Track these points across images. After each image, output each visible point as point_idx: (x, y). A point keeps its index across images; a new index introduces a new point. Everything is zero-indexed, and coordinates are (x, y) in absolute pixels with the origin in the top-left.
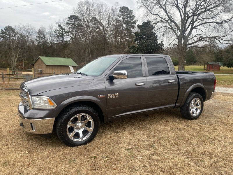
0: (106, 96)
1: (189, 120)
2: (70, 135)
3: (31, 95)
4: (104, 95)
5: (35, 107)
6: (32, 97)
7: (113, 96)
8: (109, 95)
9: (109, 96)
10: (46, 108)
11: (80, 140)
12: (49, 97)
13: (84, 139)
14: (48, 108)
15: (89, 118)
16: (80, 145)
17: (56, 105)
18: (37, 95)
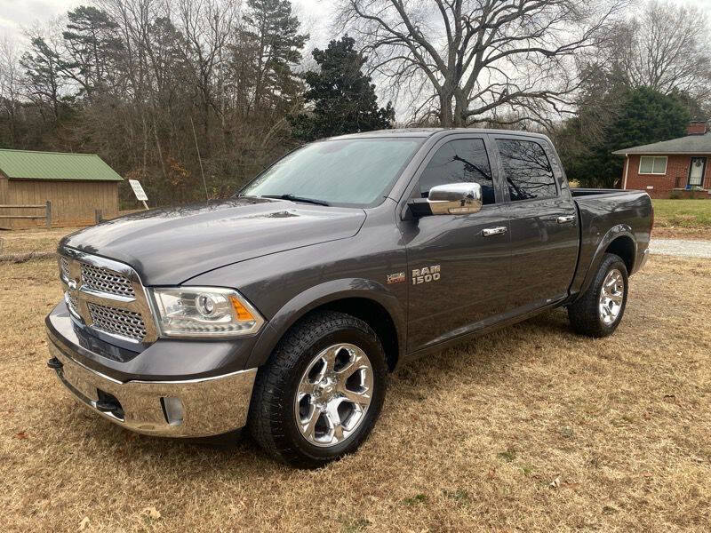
0: (409, 275)
1: (596, 337)
2: (305, 428)
3: (152, 287)
4: (401, 276)
5: (168, 332)
6: (156, 295)
7: (426, 274)
8: (415, 272)
9: (416, 277)
10: (219, 333)
11: (335, 441)
12: (232, 291)
13: (346, 434)
14: (226, 333)
15: (359, 358)
16: (338, 460)
17: (262, 320)
18: (179, 285)
